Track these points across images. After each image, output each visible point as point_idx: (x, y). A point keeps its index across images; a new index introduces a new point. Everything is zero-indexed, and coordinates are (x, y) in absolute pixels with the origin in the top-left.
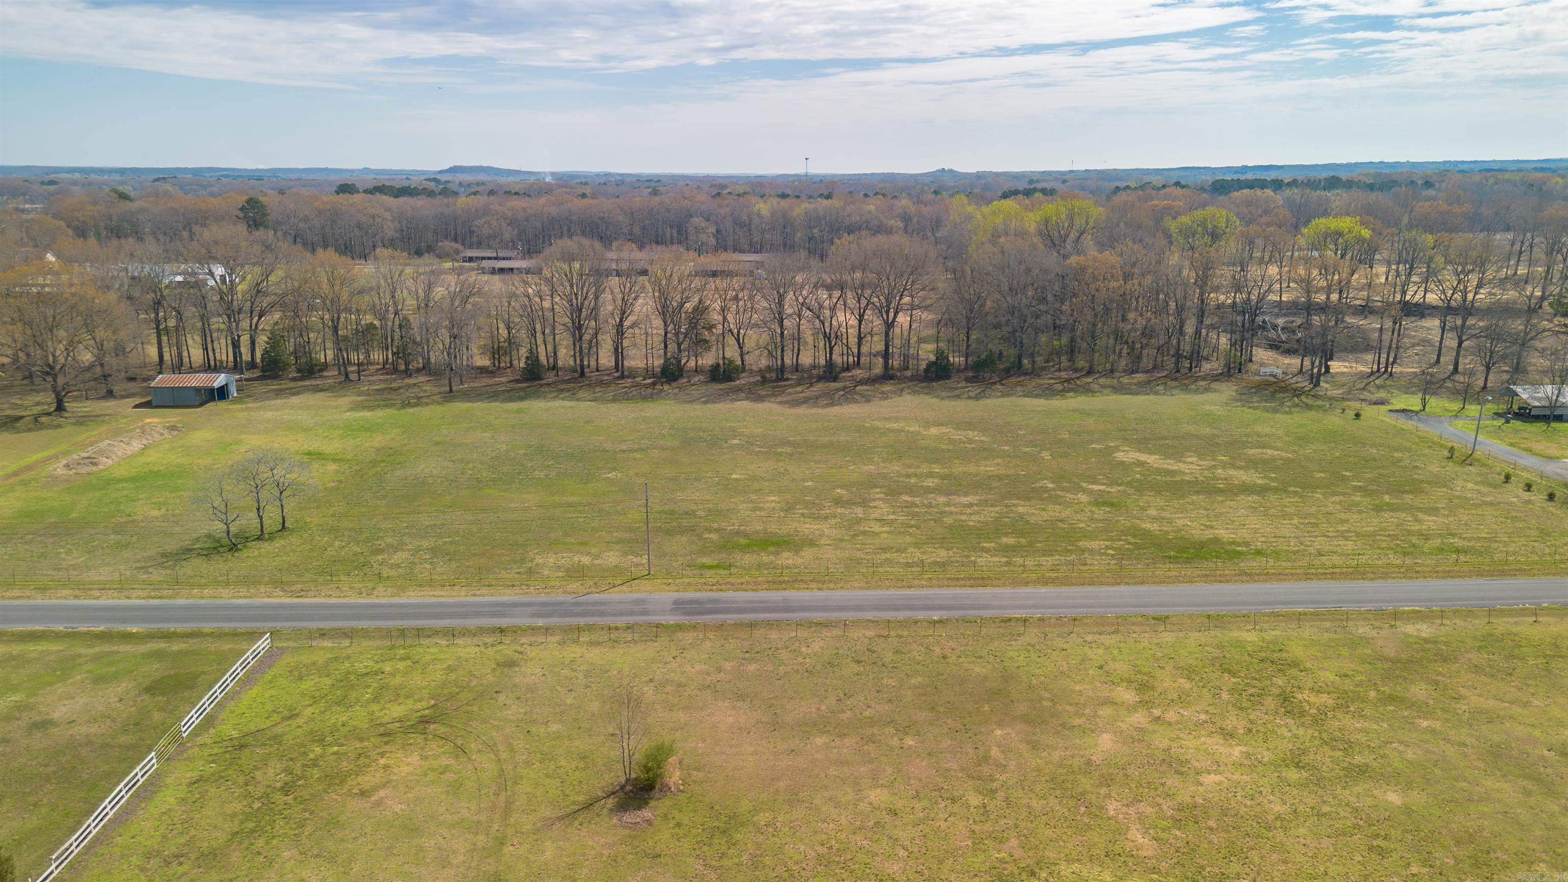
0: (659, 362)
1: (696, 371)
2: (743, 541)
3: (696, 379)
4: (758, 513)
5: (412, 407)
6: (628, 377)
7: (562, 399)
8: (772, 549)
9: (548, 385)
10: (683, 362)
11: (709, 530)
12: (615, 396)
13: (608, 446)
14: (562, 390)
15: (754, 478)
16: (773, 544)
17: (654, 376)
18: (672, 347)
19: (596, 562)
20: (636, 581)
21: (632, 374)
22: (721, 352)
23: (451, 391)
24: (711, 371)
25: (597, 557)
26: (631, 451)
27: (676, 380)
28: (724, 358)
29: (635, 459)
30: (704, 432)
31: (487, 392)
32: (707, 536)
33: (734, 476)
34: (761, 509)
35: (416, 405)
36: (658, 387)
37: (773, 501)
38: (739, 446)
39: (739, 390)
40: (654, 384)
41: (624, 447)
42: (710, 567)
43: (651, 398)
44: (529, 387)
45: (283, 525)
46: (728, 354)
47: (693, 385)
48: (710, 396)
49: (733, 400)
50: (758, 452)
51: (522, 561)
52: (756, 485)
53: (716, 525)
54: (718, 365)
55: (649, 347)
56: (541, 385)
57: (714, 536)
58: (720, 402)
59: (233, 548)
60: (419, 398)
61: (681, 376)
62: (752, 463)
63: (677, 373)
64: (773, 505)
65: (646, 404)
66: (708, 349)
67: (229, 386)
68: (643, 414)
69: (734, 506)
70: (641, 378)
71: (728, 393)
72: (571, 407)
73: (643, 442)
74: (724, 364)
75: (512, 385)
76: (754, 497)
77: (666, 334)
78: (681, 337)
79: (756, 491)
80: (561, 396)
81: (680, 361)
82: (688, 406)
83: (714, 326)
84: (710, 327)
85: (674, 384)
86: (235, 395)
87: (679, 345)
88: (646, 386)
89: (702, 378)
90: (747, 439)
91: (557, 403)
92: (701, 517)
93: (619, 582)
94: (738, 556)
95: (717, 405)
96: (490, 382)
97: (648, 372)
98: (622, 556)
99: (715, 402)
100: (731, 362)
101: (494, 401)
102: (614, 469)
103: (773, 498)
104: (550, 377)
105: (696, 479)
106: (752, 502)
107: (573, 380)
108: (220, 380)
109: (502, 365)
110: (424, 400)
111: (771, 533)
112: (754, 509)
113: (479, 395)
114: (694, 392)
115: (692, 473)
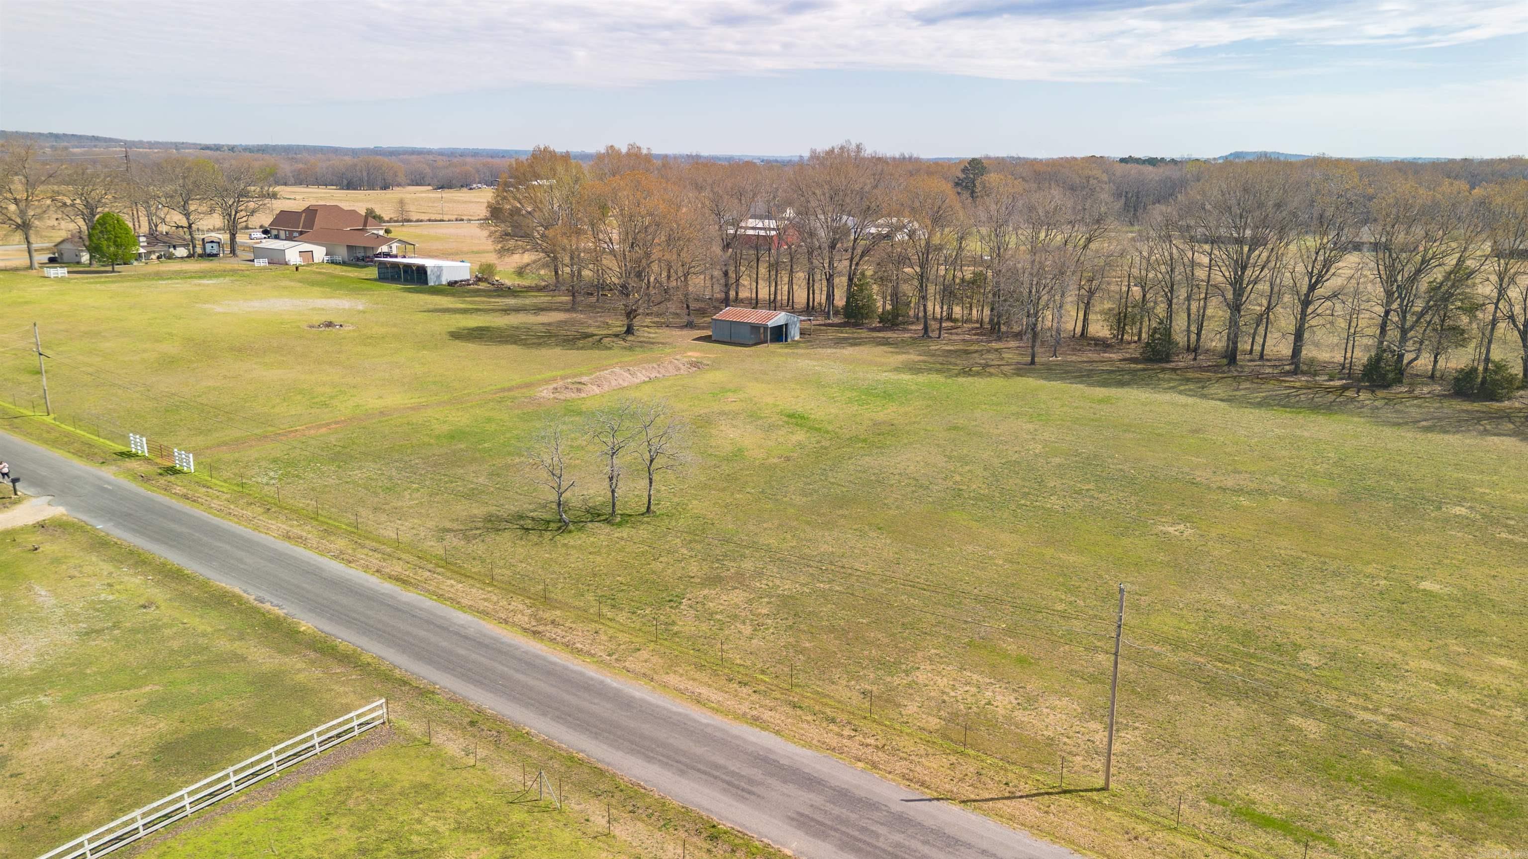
0: (1361, 357)
1: (1432, 377)
2: (1383, 766)
3: (1426, 390)
4: (1452, 692)
5: (973, 376)
6: (1304, 373)
7: (1180, 392)
8: (1456, 816)
9: (1174, 370)
10: (1408, 357)
11: (1309, 710)
12: (1265, 398)
13: (1201, 475)
14: (1188, 380)
15: (1474, 600)
16: (1462, 801)
17: (1350, 376)
18: (1393, 334)
19: (1019, 715)
20: (1065, 800)
21: (1314, 369)
22: (1484, 351)
23: (1033, 362)
24: (1457, 379)
25: (1030, 701)
26: (1239, 491)
27: (1387, 386)
28: (1487, 360)
29: (1236, 508)
30: (1399, 479)
31: (1080, 370)
32: (1295, 721)
33: (1426, 585)
34: (1463, 684)
35: (978, 374)
36: (1350, 394)
37: (1504, 670)
38: (1465, 523)
39: (1508, 416)
40: (1345, 388)
41: (1230, 482)
42: (1263, 822)
43: (1328, 409)
44: (1144, 370)
45: (648, 508)
46: (1497, 354)
47: (1416, 398)
48: (1440, 419)
49: (1486, 432)
50: (1502, 542)
51: (891, 667)
52: (1472, 619)
53: (1330, 699)
54: (1474, 370)
55: (1352, 331)
56: (1163, 370)
57: (1313, 728)
58: (1458, 432)
59: (563, 527)
60: (987, 365)
61: (1399, 381)
62: (1481, 563)
63: (1391, 376)
64: (1500, 681)
65: (1313, 417)
66: (1462, 343)
67: (790, 327)
68: (1298, 432)
69: (1398, 657)
70: (1326, 378)
71: (1479, 420)
72: (1185, 406)
73: (1270, 479)
74: (1486, 369)
75: (1124, 365)
76: (1455, 646)
77: (1387, 313)
78: (1410, 319)
79: (1465, 633)
80: (1182, 388)
81: (1401, 357)
82: (1388, 431)
83: (1481, 306)
84: (1472, 309)
85: (1381, 393)
86: (797, 338)
87: (1404, 332)
88: (1328, 390)
89: (1438, 388)
90: (1486, 509)
91: (1167, 397)
92: (1305, 667)
93: (1027, 788)
94: (1352, 809)
95: (1447, 437)
96: (1094, 356)
97: (1345, 370)
98: (1080, 717)
99: (1446, 432)
100: (1500, 367)
101: (1081, 383)
102: (1185, 519)
103: (1504, 662)
104: (1184, 360)
105: (1336, 574)
106: (1450, 659)
107: (1215, 368)
108: (779, 318)
109: (1126, 337)
110: (992, 370)
111: (1469, 763)
112: (1447, 681)
113: (1067, 372)
114: (1412, 409)
115: (1334, 558)
